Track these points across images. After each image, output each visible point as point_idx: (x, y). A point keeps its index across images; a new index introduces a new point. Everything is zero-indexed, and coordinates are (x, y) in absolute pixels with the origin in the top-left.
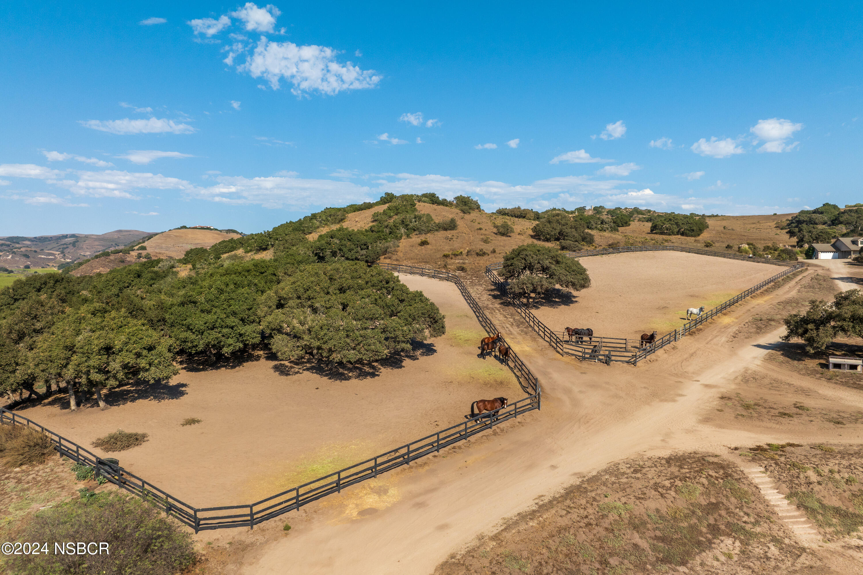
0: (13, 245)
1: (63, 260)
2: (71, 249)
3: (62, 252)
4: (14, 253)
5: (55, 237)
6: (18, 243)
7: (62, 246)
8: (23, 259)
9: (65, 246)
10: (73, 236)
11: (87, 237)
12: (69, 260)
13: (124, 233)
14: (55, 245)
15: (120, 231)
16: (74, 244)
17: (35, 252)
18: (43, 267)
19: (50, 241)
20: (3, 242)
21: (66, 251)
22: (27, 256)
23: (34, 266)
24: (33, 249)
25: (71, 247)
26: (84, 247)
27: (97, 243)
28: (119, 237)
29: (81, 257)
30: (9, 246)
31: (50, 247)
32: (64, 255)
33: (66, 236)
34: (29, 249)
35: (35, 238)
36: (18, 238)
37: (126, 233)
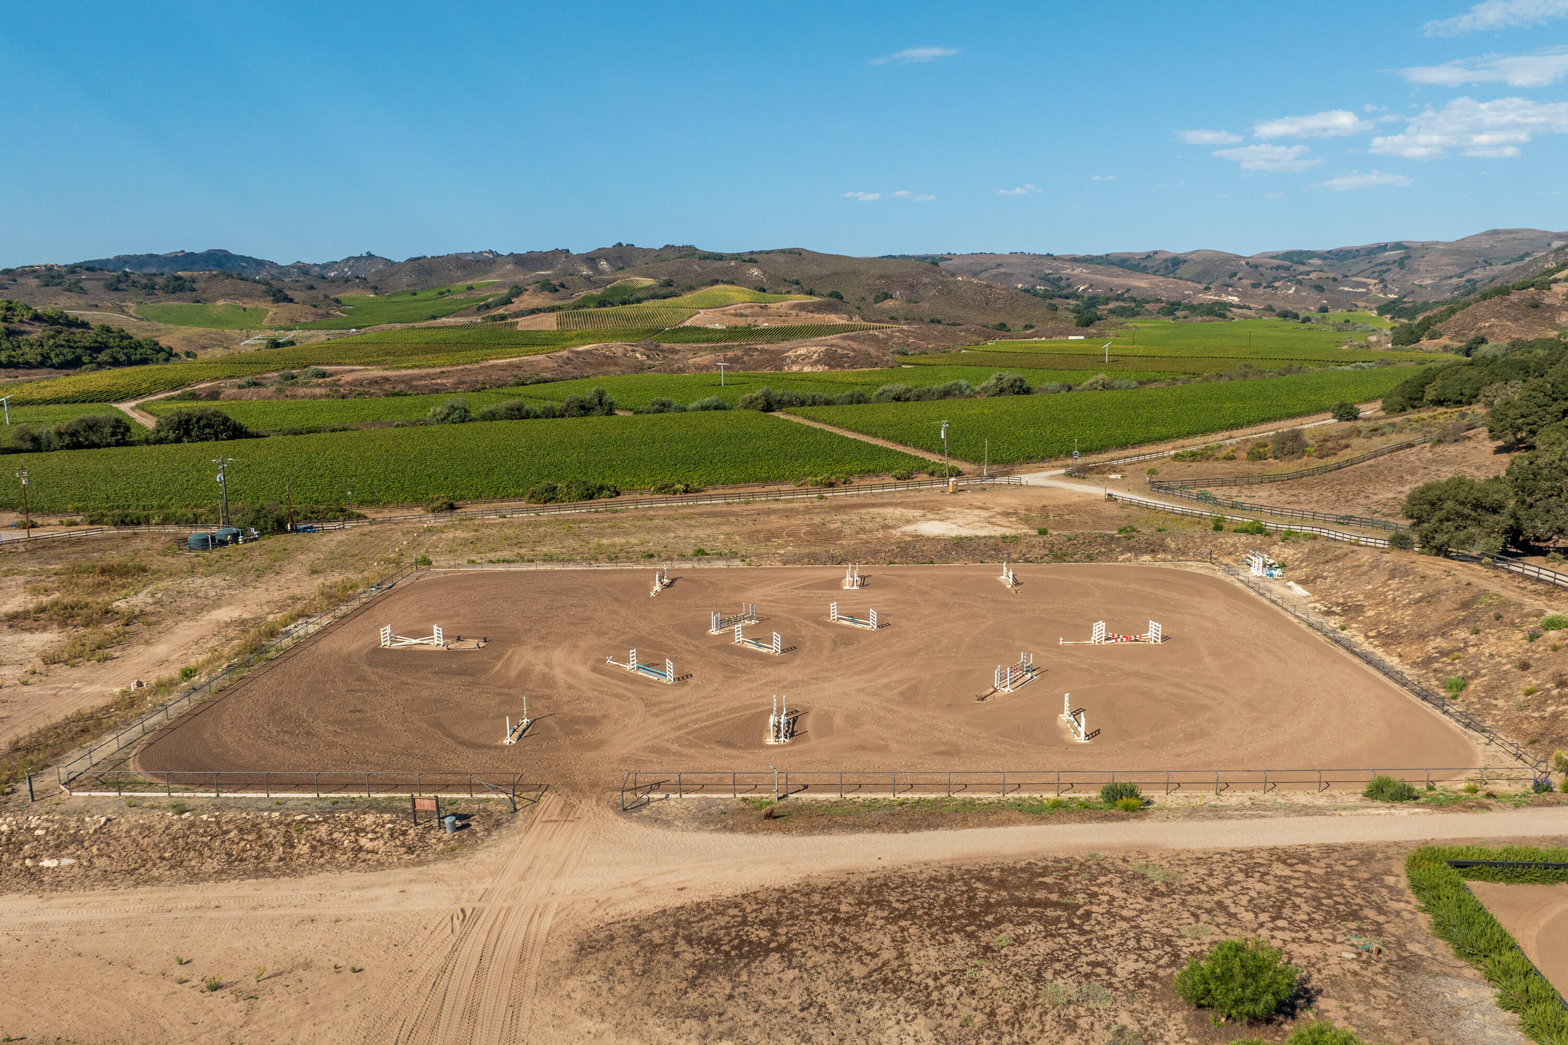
0: (1295, 266)
1: (1381, 295)
2: (1395, 274)
3: (1382, 281)
4: (1299, 282)
5: (1364, 248)
6: (1304, 264)
7: (1379, 268)
8: (1314, 295)
9: (1384, 268)
10: (1398, 246)
11: (1426, 247)
12: (1392, 296)
13: (1503, 237)
14: (1365, 265)
15: (1495, 232)
16: (1401, 263)
17: (1335, 280)
18: (1350, 311)
19: (1354, 257)
20: (1278, 262)
21: (1388, 277)
22: (1320, 289)
23: (1333, 307)
24: (1331, 275)
25: (1395, 268)
26: (1422, 268)
27: (1446, 260)
28: (1492, 246)
29: (1416, 289)
30: (1288, 269)
31: (1355, 270)
32: (1385, 287)
33: (1383, 248)
34: (1324, 275)
35: (1329, 252)
36: (1300, 253)
37: (1507, 236)
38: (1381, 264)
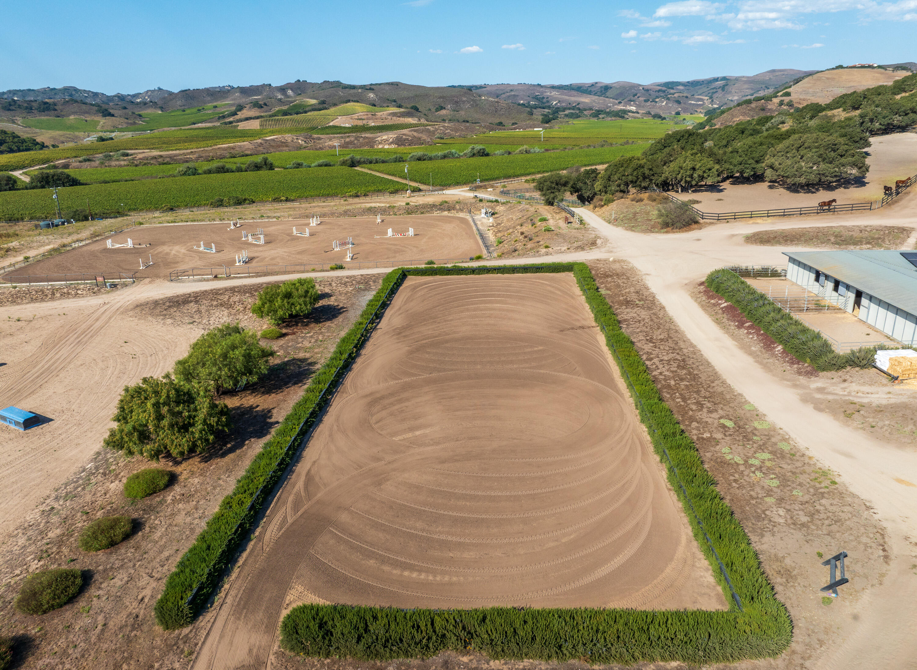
0: (668, 90)
1: (710, 106)
2: (720, 94)
3: (711, 98)
4: (668, 99)
5: (706, 80)
6: (673, 89)
7: (712, 91)
8: (676, 105)
9: (715, 90)
10: (724, 78)
11: (737, 79)
12: (716, 106)
13: (777, 74)
14: (705, 89)
15: (773, 71)
16: (723, 88)
17: (687, 97)
18: (691, 114)
19: (701, 85)
20: (660, 88)
21: (715, 96)
22: (678, 102)
23: (684, 112)
24: (685, 95)
25: (720, 91)
26: (733, 91)
27: (746, 86)
28: (770, 79)
29: (728, 102)
30: (664, 91)
31: (700, 92)
32: (713, 101)
33: (716, 80)
34: (681, 95)
35: (688, 82)
36: (673, 83)
37: (780, 73)
38: (713, 89)
